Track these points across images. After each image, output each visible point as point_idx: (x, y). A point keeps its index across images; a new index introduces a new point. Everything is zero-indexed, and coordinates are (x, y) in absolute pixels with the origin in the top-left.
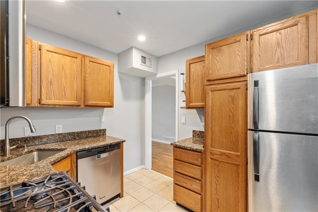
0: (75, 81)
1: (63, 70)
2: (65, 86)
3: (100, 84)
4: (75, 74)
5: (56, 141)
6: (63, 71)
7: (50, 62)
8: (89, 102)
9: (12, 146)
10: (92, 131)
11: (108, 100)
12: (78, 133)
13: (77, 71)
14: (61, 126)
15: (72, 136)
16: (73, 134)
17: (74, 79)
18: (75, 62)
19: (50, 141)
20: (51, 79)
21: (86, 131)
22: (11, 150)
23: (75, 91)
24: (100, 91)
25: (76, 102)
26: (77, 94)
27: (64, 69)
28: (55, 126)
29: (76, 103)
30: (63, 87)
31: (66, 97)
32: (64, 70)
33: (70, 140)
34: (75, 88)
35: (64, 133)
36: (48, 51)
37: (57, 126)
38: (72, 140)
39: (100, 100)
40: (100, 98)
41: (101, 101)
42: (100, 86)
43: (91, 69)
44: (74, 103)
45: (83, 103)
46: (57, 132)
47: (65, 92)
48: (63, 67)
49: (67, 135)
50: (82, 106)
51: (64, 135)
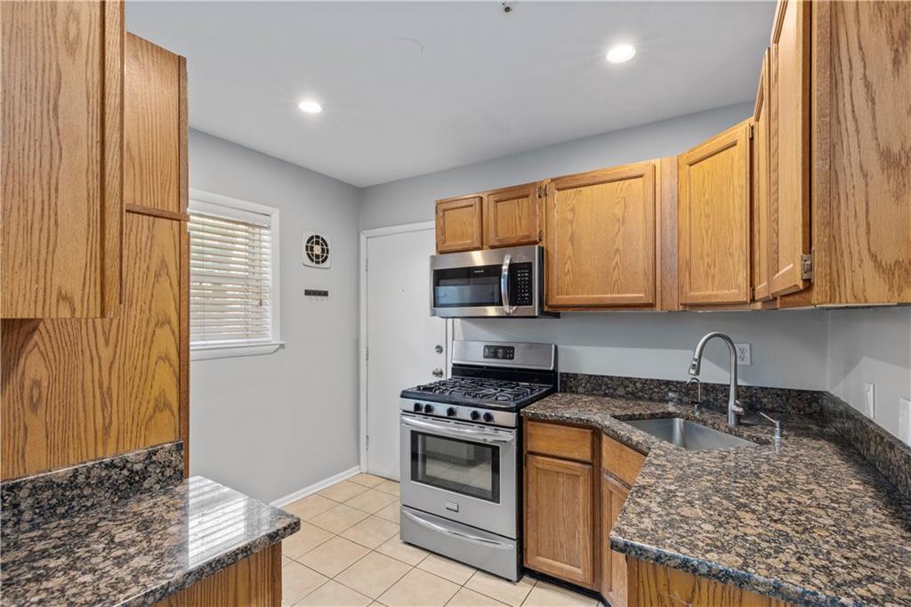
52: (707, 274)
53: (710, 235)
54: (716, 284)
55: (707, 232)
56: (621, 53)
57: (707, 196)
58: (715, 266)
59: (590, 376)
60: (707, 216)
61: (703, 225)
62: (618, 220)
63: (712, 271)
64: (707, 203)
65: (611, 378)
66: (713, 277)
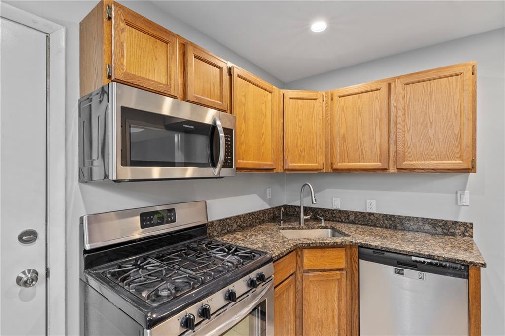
0: (377, 128)
1: (359, 116)
2: (362, 140)
3: (431, 123)
4: (377, 117)
5: (366, 223)
6: (360, 118)
7: (343, 111)
8: (405, 162)
9: (306, 215)
10: (432, 220)
11: (458, 155)
12: (400, 217)
13: (381, 110)
14: (374, 202)
15: (391, 222)
16: (393, 219)
17: (376, 126)
18: (377, 98)
19: (359, 221)
20: (344, 134)
21: (417, 218)
22: (306, 220)
23: (378, 145)
24: (432, 137)
25: (380, 163)
26: (381, 151)
27: (360, 114)
28: (366, 201)
29: (379, 165)
30: (359, 141)
31: (364, 157)
32: (361, 116)
33: (386, 227)
34: (378, 141)
35: (377, 214)
36: (340, 97)
37: (368, 201)
38: (390, 228)
39: (433, 157)
40: (432, 153)
41: (434, 160)
42: (431, 127)
43: (410, 98)
44: (376, 165)
45: (394, 165)
46: (369, 211)
47: (362, 150)
48: (359, 112)
49: (383, 217)
50: (392, 170)
51: (377, 216)
52: (300, 155)
53: (302, 136)
54: (305, 159)
55: (300, 135)
56: (319, 26)
57: (300, 118)
58: (305, 152)
59: (220, 220)
60: (301, 127)
61: (298, 130)
62: (263, 114)
63: (303, 154)
64: (300, 121)
65: (230, 219)
66: (304, 157)
